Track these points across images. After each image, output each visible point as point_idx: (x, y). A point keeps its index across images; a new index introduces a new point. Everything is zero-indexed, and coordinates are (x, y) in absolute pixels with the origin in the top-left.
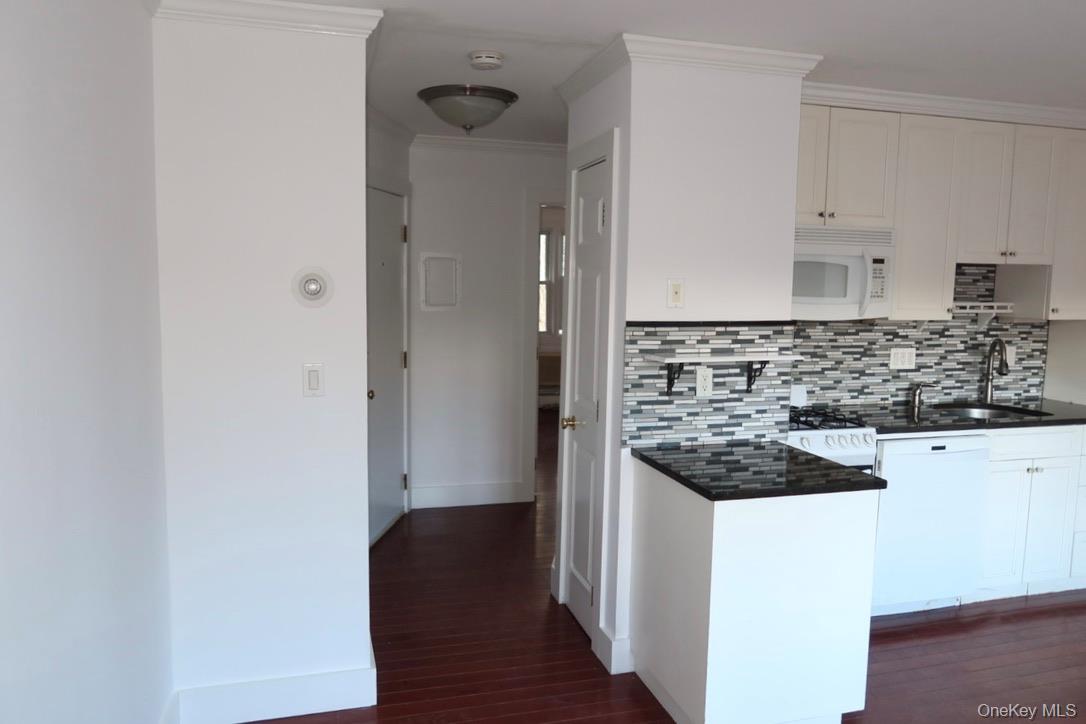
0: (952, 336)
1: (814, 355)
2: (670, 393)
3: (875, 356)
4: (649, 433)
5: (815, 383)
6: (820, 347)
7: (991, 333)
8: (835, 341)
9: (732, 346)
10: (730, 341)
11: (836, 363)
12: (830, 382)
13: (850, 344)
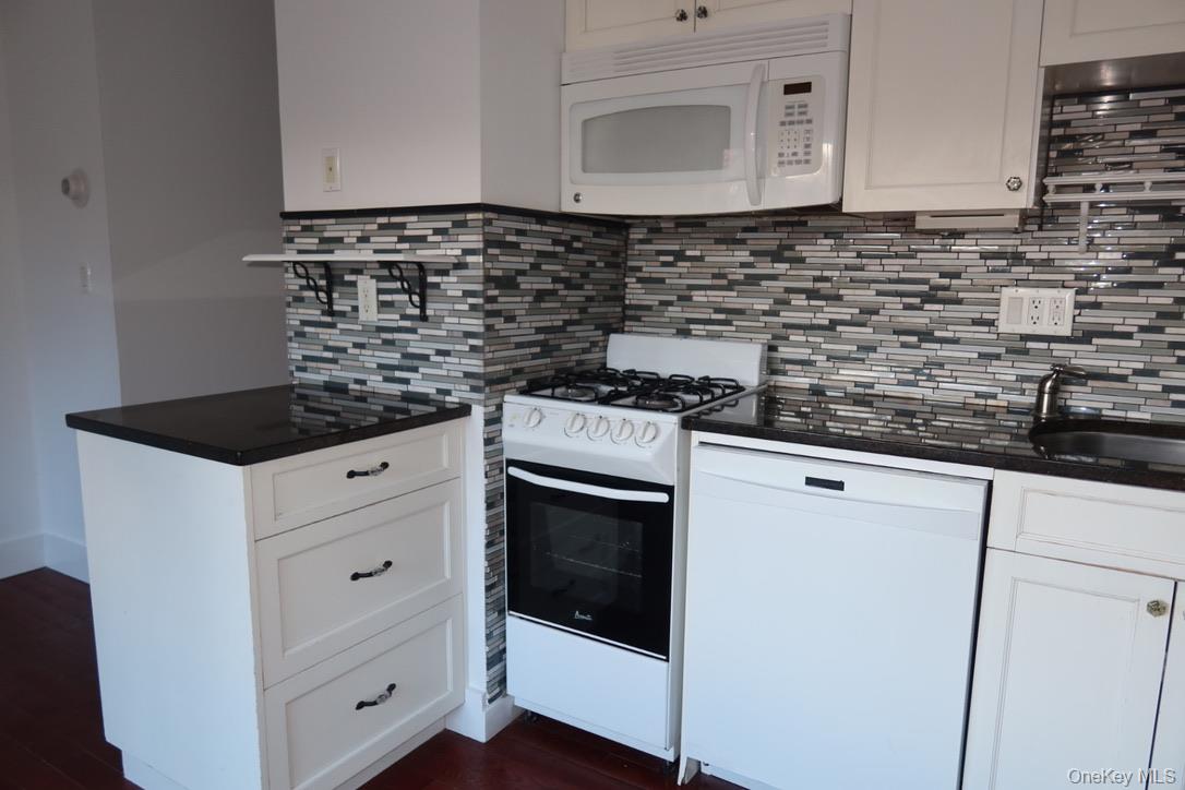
1: (812, 294)
2: (331, 313)
3: (959, 302)
4: (314, 364)
6: (826, 279)
10: (395, 239)
11: (861, 312)
12: (848, 348)
13: (895, 276)
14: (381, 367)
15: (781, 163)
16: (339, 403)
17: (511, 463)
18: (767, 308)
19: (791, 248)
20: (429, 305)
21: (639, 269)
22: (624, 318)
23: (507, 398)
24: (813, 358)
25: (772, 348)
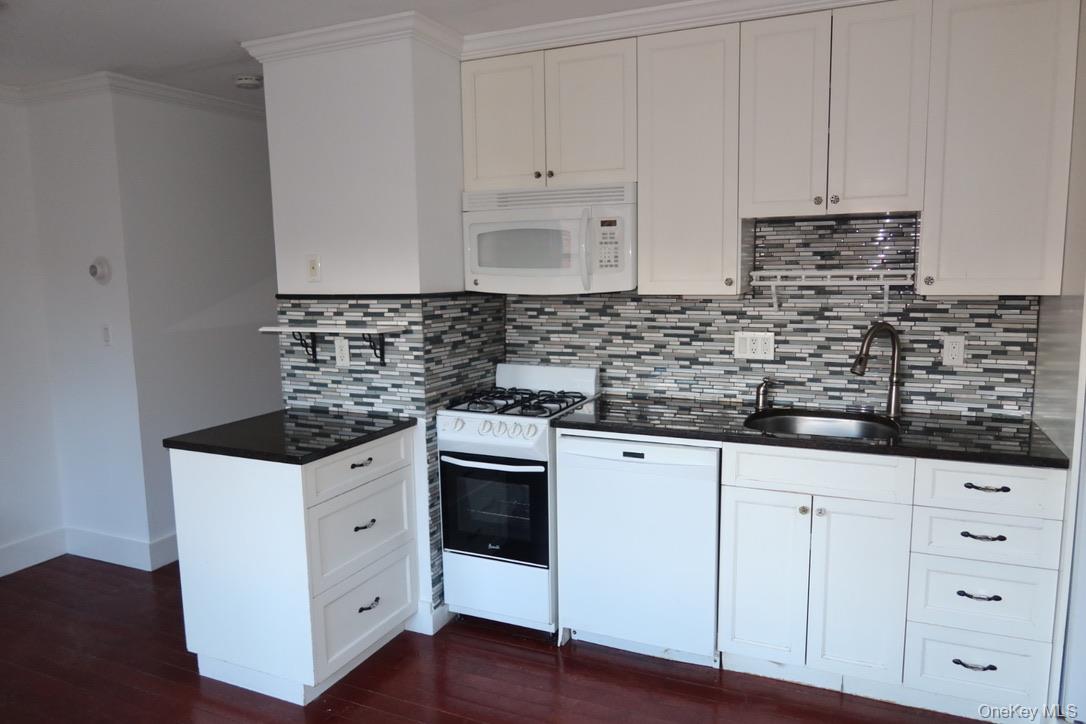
0: (838, 318)
1: (626, 336)
2: (315, 361)
3: (712, 340)
4: (303, 395)
5: (629, 370)
6: (635, 327)
7: (912, 315)
8: (653, 320)
9: (364, 319)
10: (362, 314)
11: (656, 347)
12: (649, 369)
13: (674, 325)
14: (352, 395)
15: (602, 266)
16: (321, 420)
17: (443, 453)
18: (597, 344)
19: (611, 307)
20: (386, 356)
21: (514, 320)
22: (506, 352)
23: (439, 412)
24: (628, 375)
25: (602, 370)
